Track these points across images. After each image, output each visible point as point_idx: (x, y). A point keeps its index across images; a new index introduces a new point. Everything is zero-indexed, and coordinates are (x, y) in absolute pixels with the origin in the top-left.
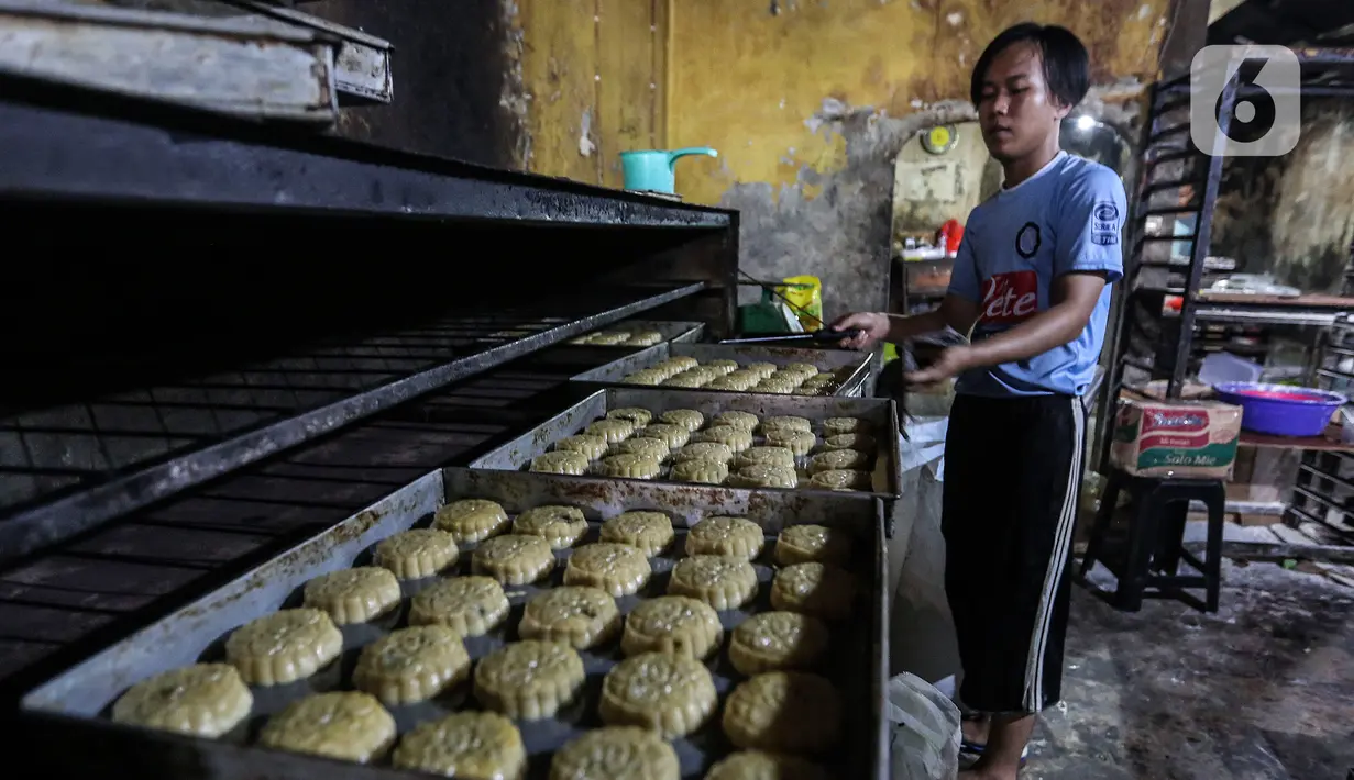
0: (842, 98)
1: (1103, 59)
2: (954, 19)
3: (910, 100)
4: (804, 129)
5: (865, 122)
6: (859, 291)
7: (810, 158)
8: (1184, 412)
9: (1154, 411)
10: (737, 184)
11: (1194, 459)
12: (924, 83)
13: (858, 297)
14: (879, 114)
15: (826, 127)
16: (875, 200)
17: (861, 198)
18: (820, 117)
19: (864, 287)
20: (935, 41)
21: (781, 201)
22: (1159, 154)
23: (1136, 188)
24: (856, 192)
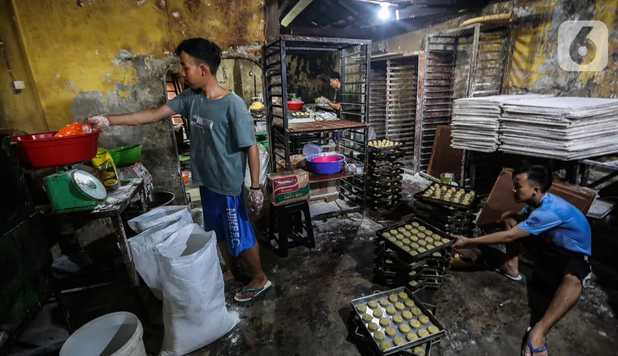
0: (129, 49)
1: (243, 35)
2: (176, 15)
3: (163, 51)
4: (112, 64)
5: (143, 60)
6: (159, 138)
7: (120, 78)
8: (288, 178)
9: (277, 180)
10: (81, 92)
11: (295, 195)
12: (169, 43)
13: (159, 140)
14: (149, 57)
15: (124, 64)
16: (157, 96)
17: (150, 96)
18: (120, 59)
19: (161, 135)
20: (169, 24)
21: (108, 99)
22: (271, 73)
23: (266, 86)
24: (147, 93)
